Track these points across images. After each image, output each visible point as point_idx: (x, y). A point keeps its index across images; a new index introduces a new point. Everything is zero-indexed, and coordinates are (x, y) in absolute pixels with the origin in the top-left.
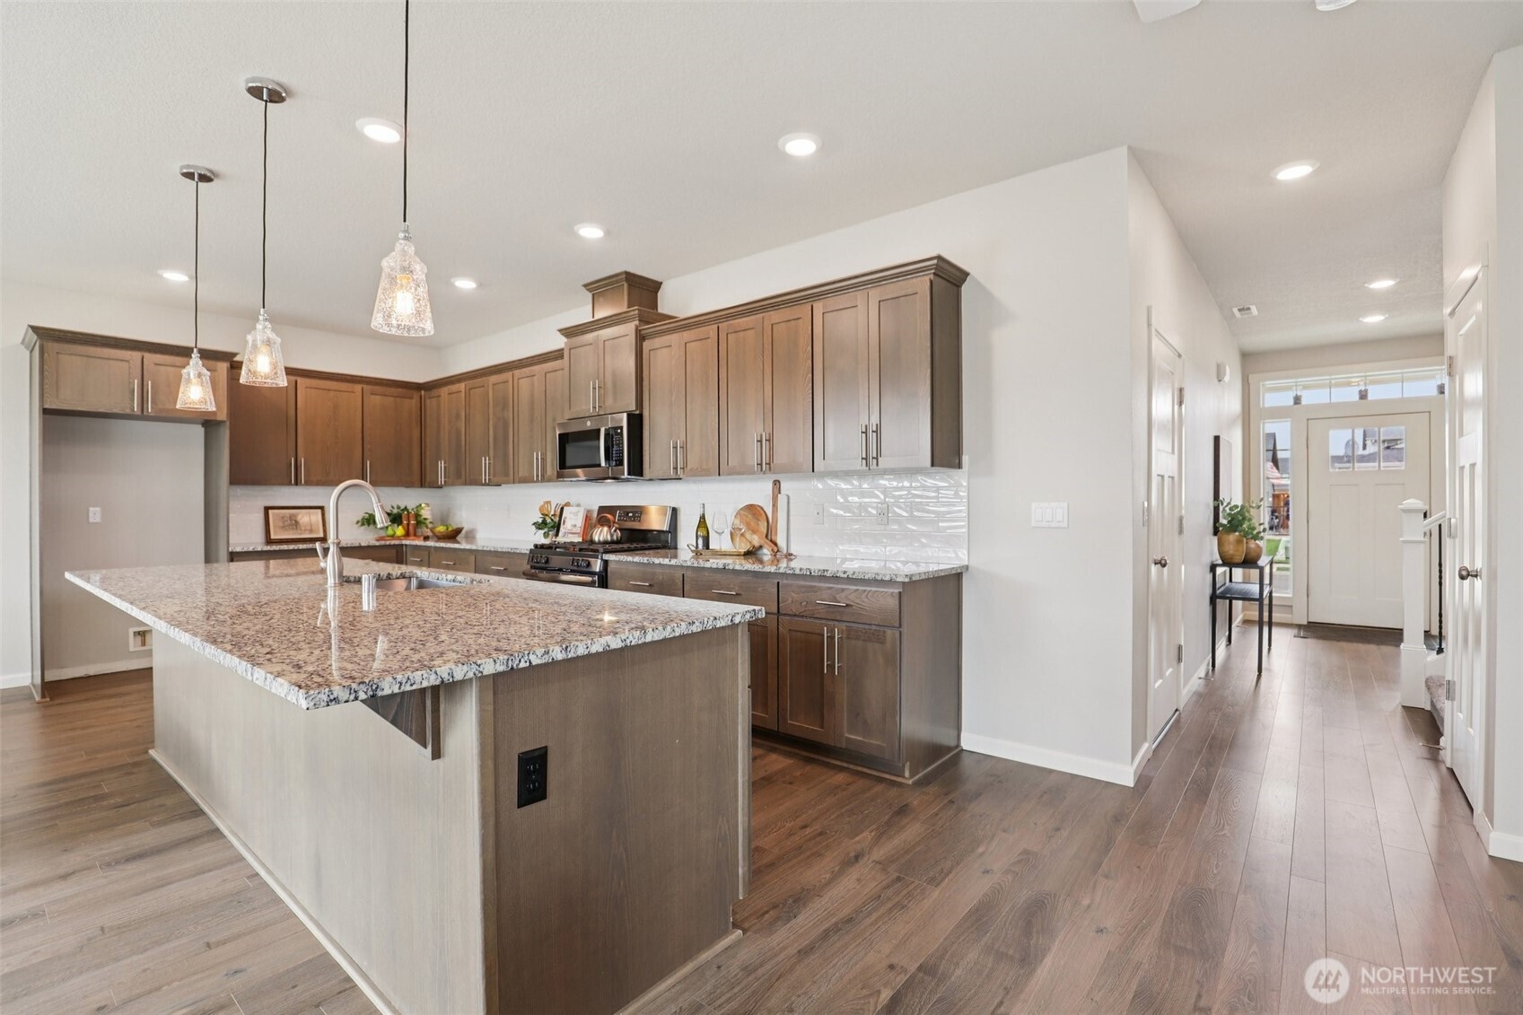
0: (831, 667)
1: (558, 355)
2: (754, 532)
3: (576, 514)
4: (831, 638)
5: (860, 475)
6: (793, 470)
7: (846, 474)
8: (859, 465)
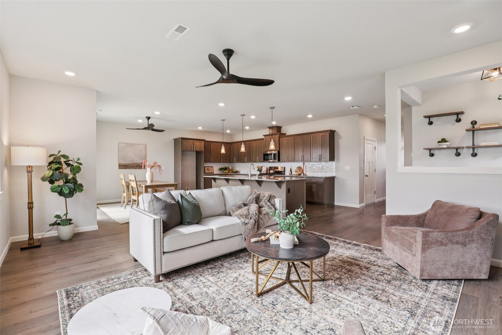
0: (314, 190)
1: (263, 139)
2: (300, 171)
3: (265, 168)
4: (314, 186)
5: (318, 162)
6: (308, 161)
7: (316, 162)
8: (318, 160)
